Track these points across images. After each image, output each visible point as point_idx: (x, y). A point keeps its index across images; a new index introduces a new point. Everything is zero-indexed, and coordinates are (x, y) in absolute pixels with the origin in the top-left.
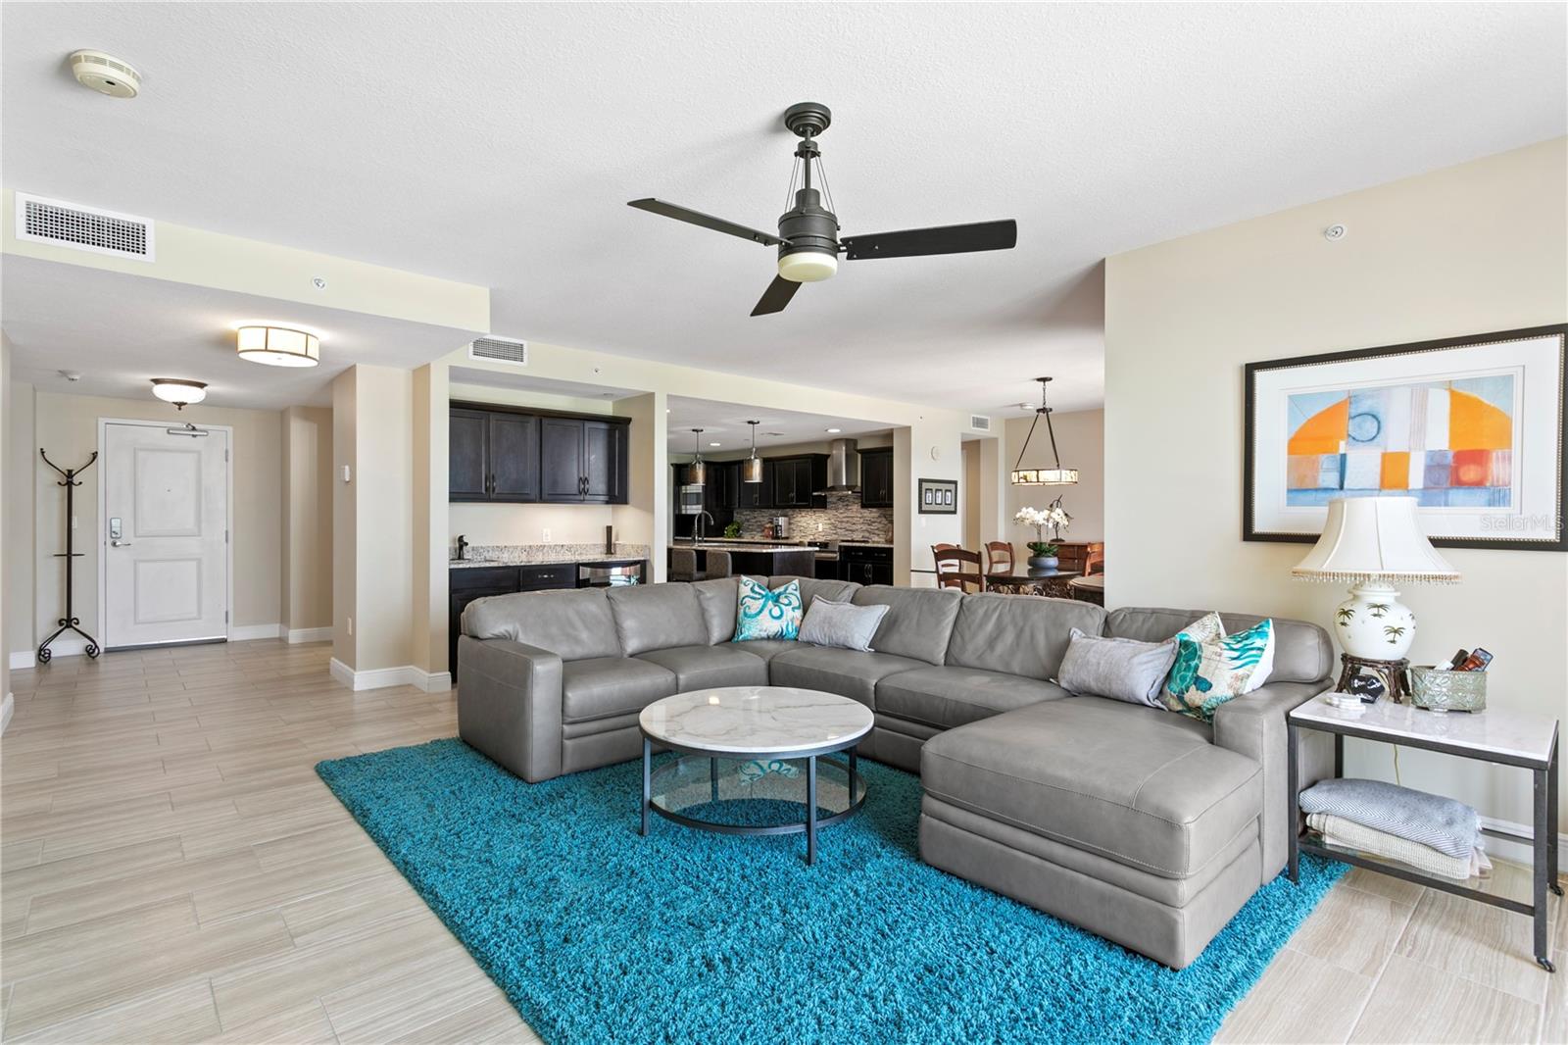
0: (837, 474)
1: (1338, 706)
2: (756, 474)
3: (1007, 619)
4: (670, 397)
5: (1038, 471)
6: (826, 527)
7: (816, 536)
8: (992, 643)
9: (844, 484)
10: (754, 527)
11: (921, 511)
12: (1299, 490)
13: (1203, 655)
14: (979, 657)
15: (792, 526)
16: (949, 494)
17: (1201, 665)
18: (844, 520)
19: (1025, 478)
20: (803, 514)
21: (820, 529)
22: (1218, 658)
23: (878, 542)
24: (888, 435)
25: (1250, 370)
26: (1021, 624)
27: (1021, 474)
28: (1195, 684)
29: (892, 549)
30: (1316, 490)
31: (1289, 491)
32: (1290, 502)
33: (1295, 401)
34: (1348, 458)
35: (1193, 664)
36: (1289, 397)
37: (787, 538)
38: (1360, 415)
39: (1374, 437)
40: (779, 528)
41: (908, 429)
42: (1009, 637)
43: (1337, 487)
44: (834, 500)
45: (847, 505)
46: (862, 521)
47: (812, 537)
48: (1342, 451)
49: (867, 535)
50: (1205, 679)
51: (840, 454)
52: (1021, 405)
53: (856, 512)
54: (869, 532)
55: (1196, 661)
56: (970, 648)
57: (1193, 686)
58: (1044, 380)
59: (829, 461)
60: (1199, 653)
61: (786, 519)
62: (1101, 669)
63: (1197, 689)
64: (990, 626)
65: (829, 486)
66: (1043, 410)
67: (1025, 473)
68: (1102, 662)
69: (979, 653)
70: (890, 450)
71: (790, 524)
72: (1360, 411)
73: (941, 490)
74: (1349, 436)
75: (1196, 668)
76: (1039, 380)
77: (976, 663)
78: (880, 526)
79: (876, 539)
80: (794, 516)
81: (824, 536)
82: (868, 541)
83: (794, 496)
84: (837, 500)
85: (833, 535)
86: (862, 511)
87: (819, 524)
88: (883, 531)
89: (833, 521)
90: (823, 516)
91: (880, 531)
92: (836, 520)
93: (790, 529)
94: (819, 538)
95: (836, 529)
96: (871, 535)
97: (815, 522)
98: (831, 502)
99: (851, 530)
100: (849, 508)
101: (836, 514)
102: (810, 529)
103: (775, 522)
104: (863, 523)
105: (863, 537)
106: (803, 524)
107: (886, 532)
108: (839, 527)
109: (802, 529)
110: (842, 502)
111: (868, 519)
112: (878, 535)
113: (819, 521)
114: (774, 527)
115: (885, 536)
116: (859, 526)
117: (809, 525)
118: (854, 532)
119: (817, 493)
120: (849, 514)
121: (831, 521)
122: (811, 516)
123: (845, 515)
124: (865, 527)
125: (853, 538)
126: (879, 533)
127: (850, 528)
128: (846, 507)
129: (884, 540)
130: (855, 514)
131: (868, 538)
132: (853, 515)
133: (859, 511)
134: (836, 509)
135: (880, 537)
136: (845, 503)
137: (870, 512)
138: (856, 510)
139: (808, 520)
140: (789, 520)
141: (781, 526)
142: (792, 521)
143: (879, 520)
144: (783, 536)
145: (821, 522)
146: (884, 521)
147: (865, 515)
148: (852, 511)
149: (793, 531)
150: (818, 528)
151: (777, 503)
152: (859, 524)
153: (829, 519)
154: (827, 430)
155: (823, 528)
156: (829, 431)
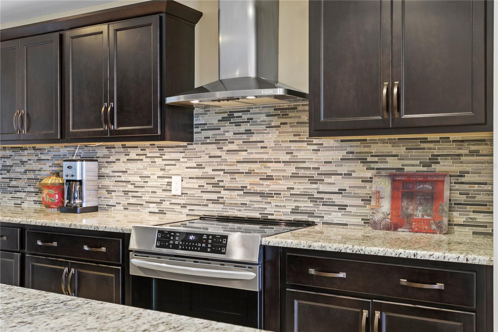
6: (195, 184)
7: (166, 205)
9: (252, 73)
10: (21, 183)
15: (106, 182)
20: (133, 154)
21: (176, 189)
37: (95, 209)
45: (249, 132)
46: (291, 169)
49: (305, 205)
53: (277, 147)
54: (313, 199)
59: (197, 27)
61: (94, 165)
65: (195, 88)
71: (101, 176)
78: (346, 183)
80: (112, 159)
81: (184, 206)
82: (312, 224)
83: (112, 109)
84: (224, 119)
85: (211, 206)
86: (293, 145)
87: (173, 177)
88: (356, 196)
89: (209, 170)
90: (182, 160)
91: (349, 196)
92: (219, 168)
93: (103, 187)
94: (173, 210)
95: (217, 189)
96: (322, 208)
97: (163, 172)
98: (205, 127)
99: (262, 194)
100: (254, 138)
101: (218, 153)
102: (150, 190)
103: (64, 174)
104: (294, 176)
105: (295, 211)
106: (131, 179)
107: (367, 200)
108: (227, 185)
109: (130, 187)
110: (238, 124)
111: (312, 166)
112: (342, 207)
113: (173, 170)
114: (64, 184)
115: (366, 211)
116: (282, 185)
117: (147, 179)
118: (269, 200)
119: (170, 100)
120: (254, 153)
121: (205, 170)
122: (153, 160)
123: (242, 156)
124: (300, 187)
125: (266, 212)
126: (346, 201)
127: (258, 189)
128: (245, 136)
129: (359, 221)
130: (271, 155)
131: (311, 214)
132: (265, 157)
133: (284, 145)
134: (217, 142)
135: (350, 214)
136: (242, 128)
137: (315, 147)
138: (273, 145)
139: (145, 169)
140: (100, 168)
141: (81, 182)
142: (106, 171)
143: (344, 169)
144: (84, 205)
145: (179, 175)
146: (362, 172)
147: (301, 155)
148: (262, 147)
149: (109, 192)
150: (168, 188)
151: (71, 130)
152: (285, 178)
153: (199, 166)
155: (183, 188)
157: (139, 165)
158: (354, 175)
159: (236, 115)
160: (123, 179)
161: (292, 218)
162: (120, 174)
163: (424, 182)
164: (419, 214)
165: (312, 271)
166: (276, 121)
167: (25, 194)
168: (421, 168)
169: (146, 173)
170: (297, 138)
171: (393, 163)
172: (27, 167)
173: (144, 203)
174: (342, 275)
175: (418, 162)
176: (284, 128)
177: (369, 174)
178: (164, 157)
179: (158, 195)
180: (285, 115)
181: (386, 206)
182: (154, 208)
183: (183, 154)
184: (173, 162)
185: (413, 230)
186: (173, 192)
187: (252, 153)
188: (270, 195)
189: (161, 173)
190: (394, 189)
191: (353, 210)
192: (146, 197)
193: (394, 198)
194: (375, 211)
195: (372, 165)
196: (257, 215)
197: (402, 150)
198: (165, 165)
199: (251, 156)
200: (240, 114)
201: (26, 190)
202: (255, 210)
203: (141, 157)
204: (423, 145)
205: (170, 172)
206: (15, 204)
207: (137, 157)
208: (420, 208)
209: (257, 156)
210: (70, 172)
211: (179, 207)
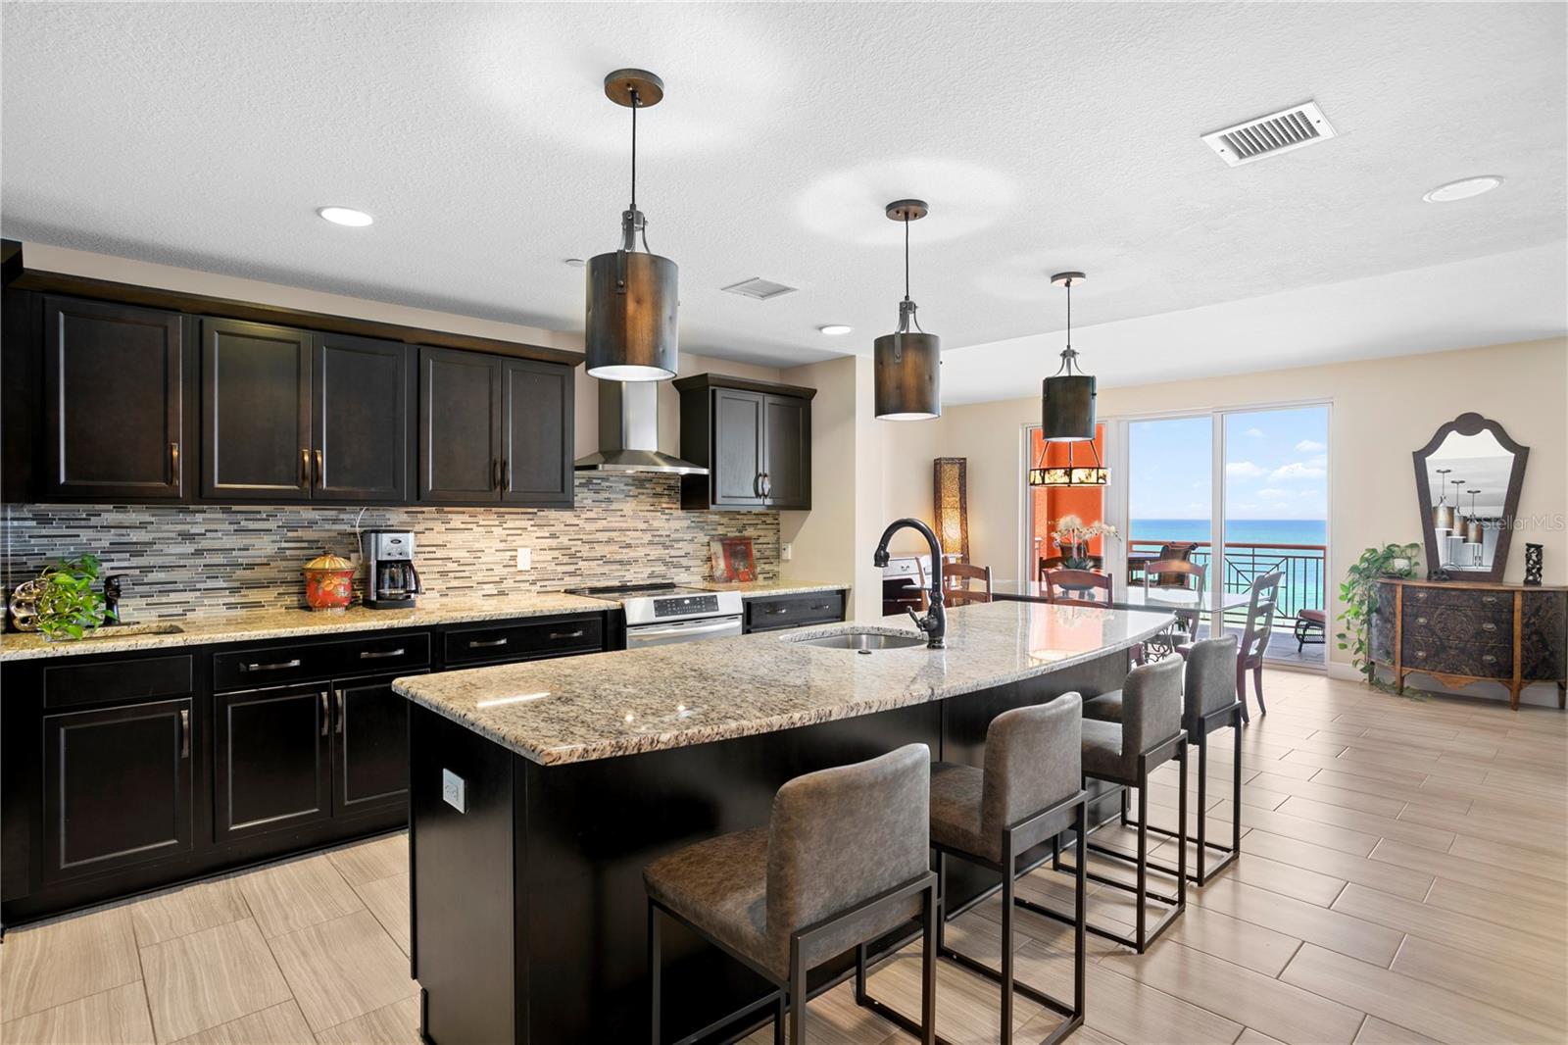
6: (549, 555)
7: (508, 584)
18: (603, 536)
21: (524, 560)
45: (609, 500)
46: (647, 537)
49: (660, 569)
53: (635, 517)
54: (666, 563)
78: (690, 548)
81: (534, 583)
85: (567, 578)
87: (519, 550)
88: (698, 558)
89: (564, 540)
90: (530, 528)
91: (692, 558)
92: (577, 537)
95: (575, 560)
96: (673, 570)
97: (504, 544)
99: (621, 562)
100: (614, 506)
102: (484, 567)
104: (651, 543)
105: (651, 575)
106: (453, 554)
107: (707, 561)
108: (585, 555)
110: (597, 492)
111: (664, 533)
112: (688, 568)
113: (519, 541)
115: (706, 569)
116: (640, 552)
117: (479, 554)
118: (628, 567)
120: (614, 521)
121: (559, 540)
122: (489, 529)
123: (601, 524)
124: (657, 552)
125: (625, 579)
127: (618, 557)
128: (604, 505)
130: (630, 524)
132: (624, 525)
133: (641, 514)
135: (693, 574)
137: (668, 517)
138: (631, 514)
139: (476, 540)
143: (688, 536)
145: (526, 546)
146: (701, 537)
147: (656, 524)
148: (621, 516)
150: (512, 563)
152: (643, 545)
153: (553, 536)
154: (821, 329)
155: (533, 562)
156: (825, 331)
157: (466, 535)
158: (696, 540)
159: (595, 481)
160: (438, 555)
161: (649, 582)
162: (434, 549)
163: (741, 544)
164: (742, 569)
166: (634, 491)
167: (198, 594)
168: (737, 534)
169: (477, 546)
170: (652, 508)
171: (721, 530)
172: (205, 544)
173: (474, 585)
175: (735, 529)
177: (706, 539)
178: (505, 526)
179: (496, 572)
181: (722, 564)
182: (490, 589)
183: (532, 523)
184: (519, 532)
185: (741, 581)
186: (519, 568)
187: (611, 522)
188: (629, 563)
189: (502, 546)
190: (724, 550)
191: (696, 569)
192: (479, 577)
193: (725, 557)
194: (714, 568)
195: (709, 533)
196: (616, 583)
198: (508, 535)
199: (611, 525)
200: (599, 481)
201: (198, 586)
202: (615, 578)
203: (469, 526)
204: (738, 517)
205: (514, 544)
206: (160, 616)
207: (463, 526)
208: (742, 563)
209: (617, 525)
211: (528, 584)
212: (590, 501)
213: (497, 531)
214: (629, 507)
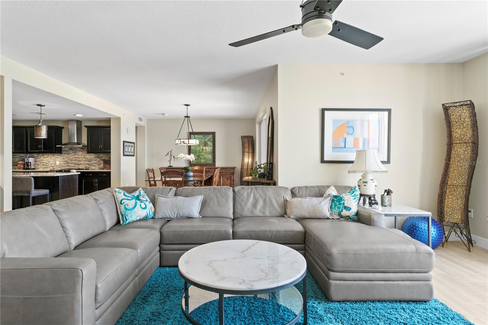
0: (70, 137)
1: (378, 209)
2: (43, 134)
3: (257, 196)
4: (14, 82)
5: (189, 139)
6: (62, 162)
7: (55, 167)
8: (255, 205)
9: (76, 142)
11: (124, 155)
12: (335, 148)
13: (345, 199)
14: (252, 212)
15: (37, 163)
16: (132, 148)
17: (345, 202)
18: (74, 159)
19: (184, 142)
20: (45, 156)
21: (58, 163)
22: (350, 200)
23: (95, 169)
24: (109, 120)
25: (323, 111)
26: (264, 197)
27: (182, 140)
28: (345, 209)
29: (110, 172)
30: (339, 148)
31: (333, 148)
32: (333, 151)
33: (335, 121)
34: (347, 139)
35: (342, 202)
36: (333, 120)
37: (34, 169)
38: (349, 127)
39: (353, 133)
40: (29, 164)
41: (119, 119)
42: (261, 203)
43: (344, 147)
44: (67, 149)
45: (75, 152)
46: (85, 159)
47: (51, 168)
48: (345, 137)
49: (88, 166)
50: (348, 207)
51: (73, 128)
52: (163, 114)
53: (82, 155)
54: (89, 165)
55: (343, 201)
56: (246, 209)
57: (344, 209)
58: (187, 105)
59: (63, 130)
60: (343, 199)
61: (34, 159)
62: (310, 209)
63: (346, 210)
64: (251, 199)
65: (63, 143)
66: (187, 117)
67: (184, 140)
68: (309, 206)
69: (250, 210)
70: (110, 127)
71: (36, 161)
72: (350, 126)
73: (130, 146)
74: (347, 132)
75: (344, 204)
76: (185, 105)
77: (250, 215)
78: (95, 162)
79: (93, 168)
80: (39, 157)
81: (60, 167)
82: (89, 169)
83: (42, 147)
84: (70, 149)
85: (66, 167)
86: (85, 155)
88: (97, 164)
89: (66, 160)
91: (96, 164)
92: (68, 159)
93: (36, 164)
94: (57, 168)
95: (68, 163)
96: (91, 166)
97: (54, 160)
98: (65, 151)
99: (78, 164)
100: (77, 153)
101: (68, 156)
102: (50, 164)
103: (26, 161)
104: (85, 161)
105: (85, 167)
106: (45, 162)
107: (99, 165)
108: (70, 162)
109: (45, 164)
110: (73, 150)
111: (89, 159)
112: (95, 166)
113: (57, 160)
114: (25, 163)
115: (99, 166)
116: (83, 162)
117: (49, 162)
119: (57, 146)
120: (77, 156)
122: (51, 157)
123: (74, 157)
124: (86, 163)
126: (95, 165)
127: (77, 163)
129: (98, 168)
130: (80, 156)
131: (89, 167)
132: (79, 157)
133: (83, 155)
134: (68, 154)
135: (96, 167)
136: (74, 151)
139: (49, 159)
140: (35, 159)
141: (31, 163)
142: (38, 160)
143: (95, 159)
144: (32, 168)
146: (98, 160)
147: (87, 157)
149: (38, 165)
151: (29, 151)
152: (83, 161)
153: (63, 159)
154: (75, 115)
155: (59, 163)
156: (76, 115)
157: (47, 159)
162: (42, 161)
164: (107, 167)
165: (86, 175)
166: (81, 150)
170: (85, 153)
171: (104, 158)
173: (49, 167)
174: (91, 175)
176: (83, 151)
177: (99, 160)
179: (53, 165)
180: (83, 149)
181: (102, 165)
183: (59, 156)
184: (57, 158)
185: (106, 169)
186: (57, 164)
188: (80, 164)
190: (104, 162)
191: (97, 166)
193: (103, 164)
194: (100, 166)
195: (100, 158)
196: (77, 168)
197: (105, 156)
198: (55, 158)
202: (77, 167)
203: (48, 157)
210: (27, 160)
212: (71, 152)
213: (53, 158)
214: (80, 153)
